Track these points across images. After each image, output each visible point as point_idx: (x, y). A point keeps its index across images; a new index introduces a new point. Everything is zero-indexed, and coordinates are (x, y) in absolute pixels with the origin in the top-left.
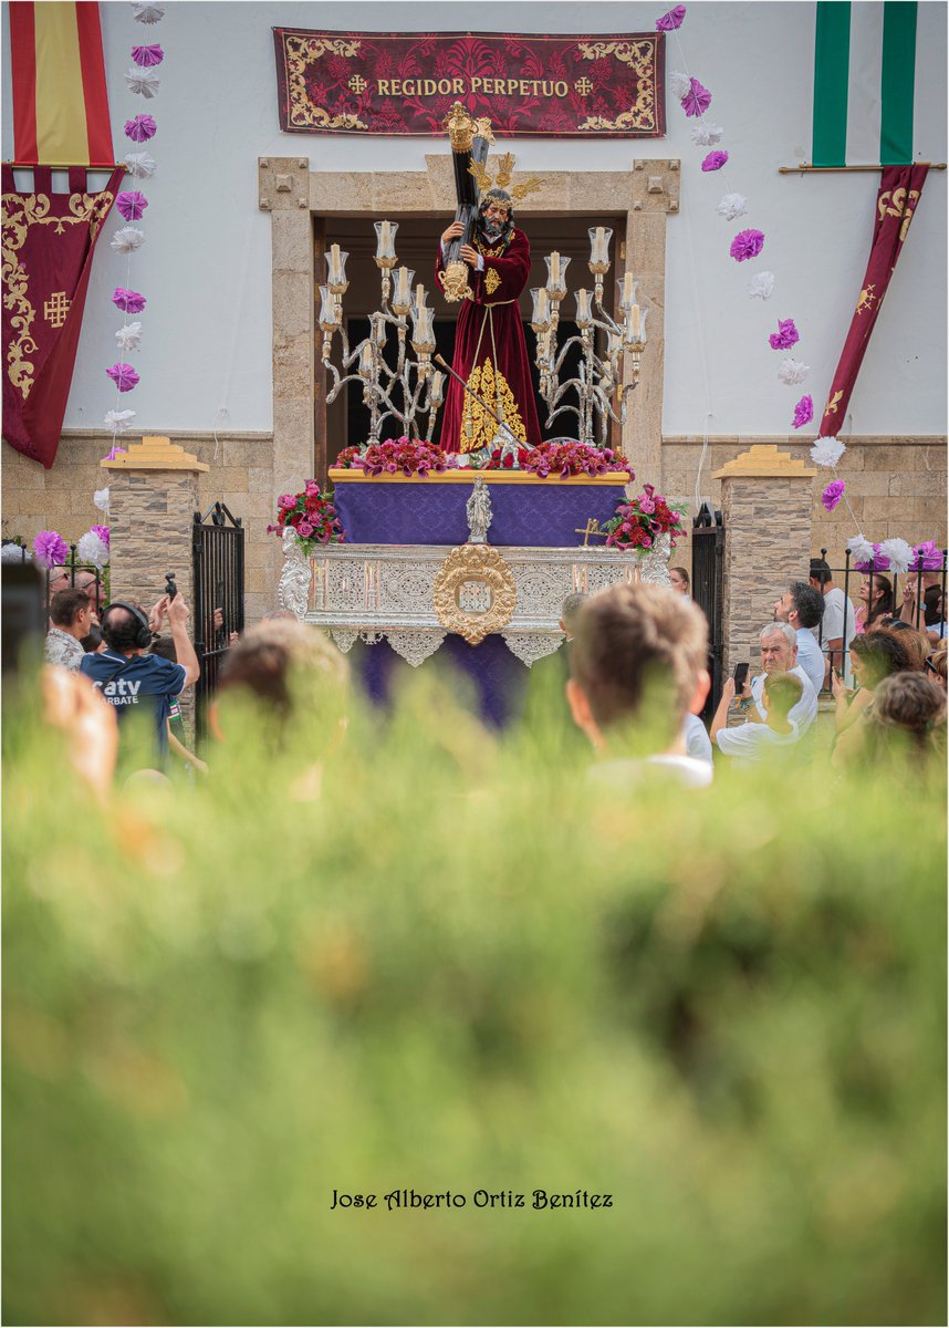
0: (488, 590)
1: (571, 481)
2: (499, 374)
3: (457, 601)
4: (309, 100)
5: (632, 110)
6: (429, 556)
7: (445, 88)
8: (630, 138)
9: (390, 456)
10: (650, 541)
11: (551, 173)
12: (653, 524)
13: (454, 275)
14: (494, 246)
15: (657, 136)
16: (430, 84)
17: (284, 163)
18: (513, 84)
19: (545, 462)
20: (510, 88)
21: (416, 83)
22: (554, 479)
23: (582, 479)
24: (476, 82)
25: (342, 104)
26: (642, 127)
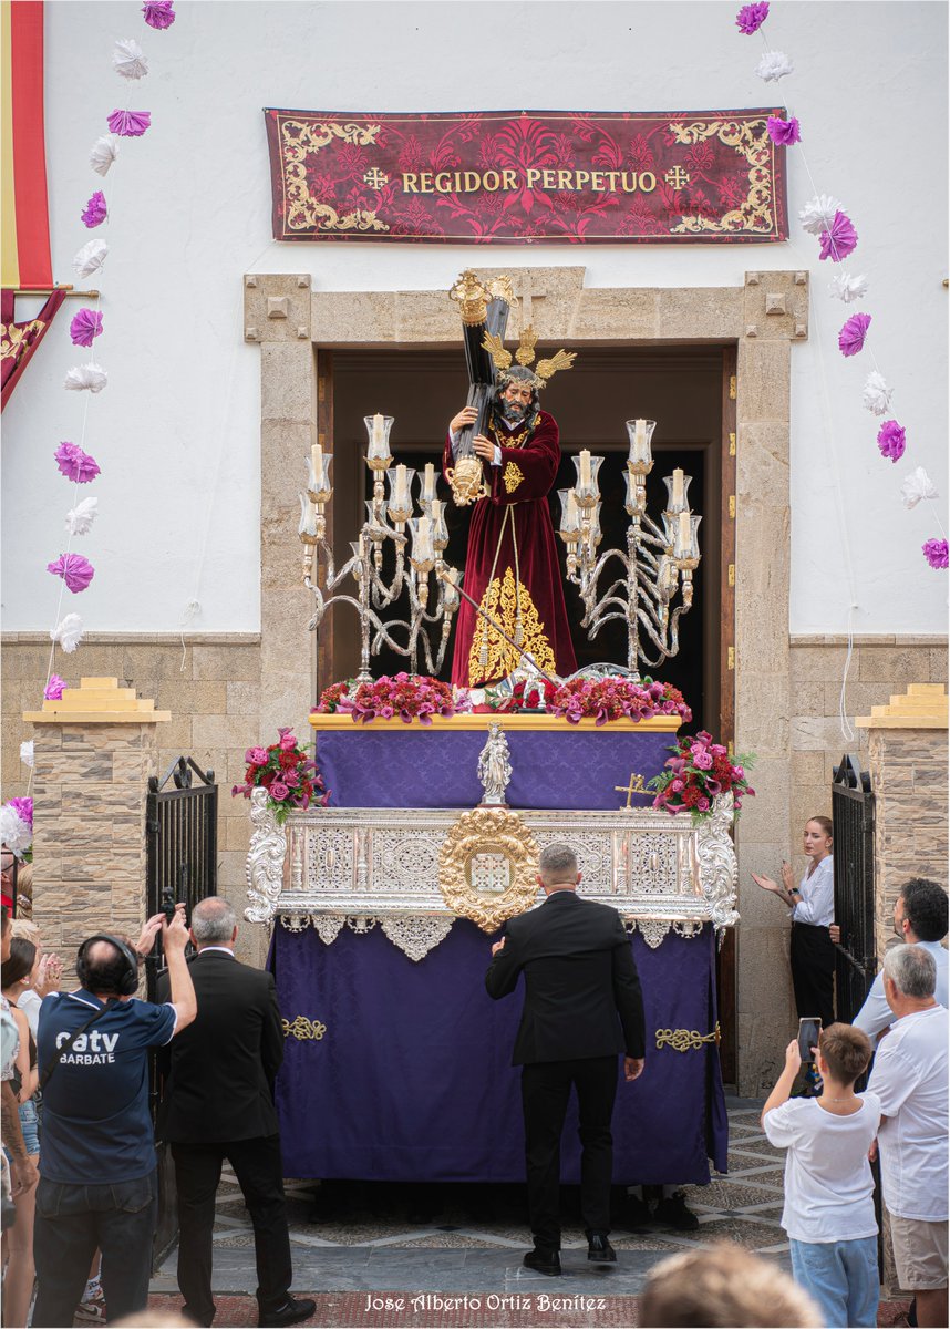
0: (506, 863)
1: (609, 726)
2: (521, 587)
3: (468, 877)
4: (310, 196)
5: (742, 207)
6: (431, 822)
7: (491, 183)
8: (740, 242)
9: (385, 698)
10: (706, 803)
11: (634, 290)
12: (709, 782)
13: (466, 472)
14: (515, 433)
15: (777, 239)
16: (472, 177)
17: (278, 282)
18: (583, 177)
19: (576, 705)
20: (579, 181)
21: (453, 176)
22: (588, 724)
23: (623, 724)
24: (534, 175)
25: (356, 198)
26: (755, 229)
